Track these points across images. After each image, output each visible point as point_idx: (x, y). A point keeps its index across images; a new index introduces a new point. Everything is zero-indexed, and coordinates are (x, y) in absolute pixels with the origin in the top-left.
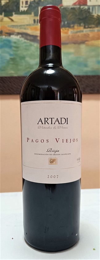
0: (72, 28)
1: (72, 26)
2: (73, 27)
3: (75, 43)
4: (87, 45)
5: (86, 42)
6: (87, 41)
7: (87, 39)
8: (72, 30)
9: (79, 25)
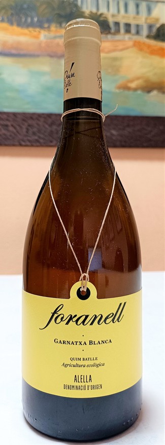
0: (46, 30)
1: (46, 25)
2: (49, 27)
3: (51, 56)
8: (46, 33)
9: (58, 25)
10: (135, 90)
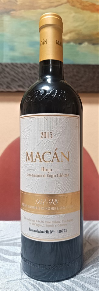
4: (13, 17)
5: (12, 12)
6: (14, 10)
7: (14, 8)
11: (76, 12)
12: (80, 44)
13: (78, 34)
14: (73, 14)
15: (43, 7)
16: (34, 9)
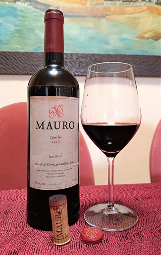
3: (94, 17)
4: (108, 20)
5: (107, 17)
6: (108, 15)
7: (108, 13)
10: (148, 39)
11: (153, 17)
12: (157, 40)
13: (155, 33)
14: (151, 18)
15: (129, 13)
16: (123, 14)
